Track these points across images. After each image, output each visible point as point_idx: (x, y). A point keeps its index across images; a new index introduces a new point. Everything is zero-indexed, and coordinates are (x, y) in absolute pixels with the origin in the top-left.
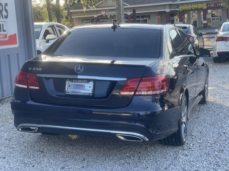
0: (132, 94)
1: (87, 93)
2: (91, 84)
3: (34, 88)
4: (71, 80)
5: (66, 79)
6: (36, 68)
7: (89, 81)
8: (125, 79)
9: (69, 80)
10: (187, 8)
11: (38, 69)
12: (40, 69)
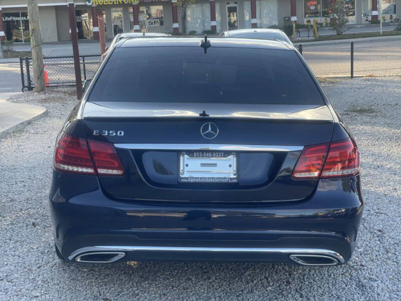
0: (316, 177)
1: (225, 178)
2: (232, 159)
3: (110, 172)
4: (190, 153)
5: (179, 152)
6: (111, 132)
7: (227, 153)
8: (301, 148)
9: (185, 153)
10: (106, 2)
11: (116, 133)
12: (121, 133)
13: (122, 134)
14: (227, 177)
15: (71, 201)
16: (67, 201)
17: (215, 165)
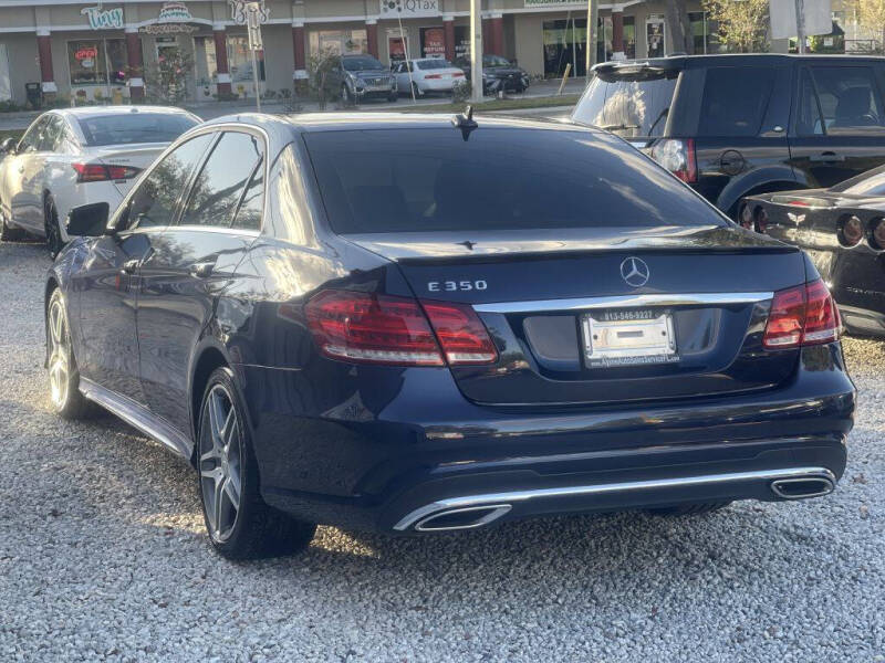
0: (793, 344)
1: (659, 356)
2: (665, 323)
4: (599, 314)
5: (579, 315)
6: (462, 284)
7: (656, 311)
9: (589, 314)
11: (474, 285)
12: (481, 285)
13: (485, 286)
14: (661, 353)
15: (381, 417)
16: (376, 417)
17: (639, 334)
